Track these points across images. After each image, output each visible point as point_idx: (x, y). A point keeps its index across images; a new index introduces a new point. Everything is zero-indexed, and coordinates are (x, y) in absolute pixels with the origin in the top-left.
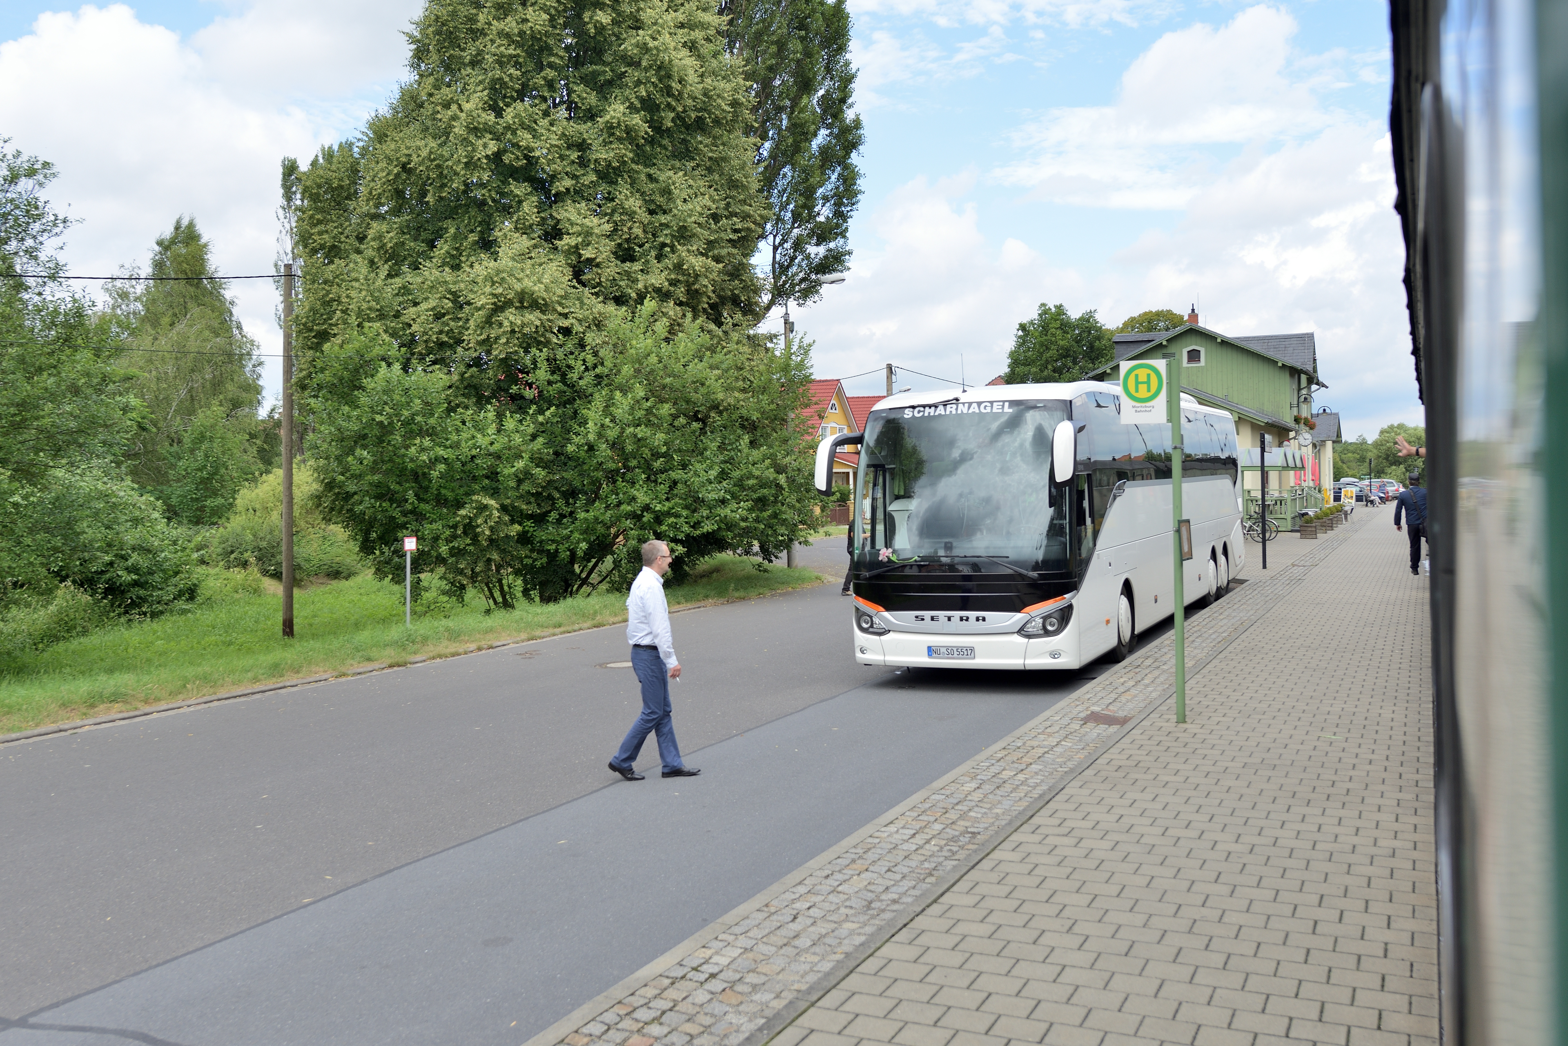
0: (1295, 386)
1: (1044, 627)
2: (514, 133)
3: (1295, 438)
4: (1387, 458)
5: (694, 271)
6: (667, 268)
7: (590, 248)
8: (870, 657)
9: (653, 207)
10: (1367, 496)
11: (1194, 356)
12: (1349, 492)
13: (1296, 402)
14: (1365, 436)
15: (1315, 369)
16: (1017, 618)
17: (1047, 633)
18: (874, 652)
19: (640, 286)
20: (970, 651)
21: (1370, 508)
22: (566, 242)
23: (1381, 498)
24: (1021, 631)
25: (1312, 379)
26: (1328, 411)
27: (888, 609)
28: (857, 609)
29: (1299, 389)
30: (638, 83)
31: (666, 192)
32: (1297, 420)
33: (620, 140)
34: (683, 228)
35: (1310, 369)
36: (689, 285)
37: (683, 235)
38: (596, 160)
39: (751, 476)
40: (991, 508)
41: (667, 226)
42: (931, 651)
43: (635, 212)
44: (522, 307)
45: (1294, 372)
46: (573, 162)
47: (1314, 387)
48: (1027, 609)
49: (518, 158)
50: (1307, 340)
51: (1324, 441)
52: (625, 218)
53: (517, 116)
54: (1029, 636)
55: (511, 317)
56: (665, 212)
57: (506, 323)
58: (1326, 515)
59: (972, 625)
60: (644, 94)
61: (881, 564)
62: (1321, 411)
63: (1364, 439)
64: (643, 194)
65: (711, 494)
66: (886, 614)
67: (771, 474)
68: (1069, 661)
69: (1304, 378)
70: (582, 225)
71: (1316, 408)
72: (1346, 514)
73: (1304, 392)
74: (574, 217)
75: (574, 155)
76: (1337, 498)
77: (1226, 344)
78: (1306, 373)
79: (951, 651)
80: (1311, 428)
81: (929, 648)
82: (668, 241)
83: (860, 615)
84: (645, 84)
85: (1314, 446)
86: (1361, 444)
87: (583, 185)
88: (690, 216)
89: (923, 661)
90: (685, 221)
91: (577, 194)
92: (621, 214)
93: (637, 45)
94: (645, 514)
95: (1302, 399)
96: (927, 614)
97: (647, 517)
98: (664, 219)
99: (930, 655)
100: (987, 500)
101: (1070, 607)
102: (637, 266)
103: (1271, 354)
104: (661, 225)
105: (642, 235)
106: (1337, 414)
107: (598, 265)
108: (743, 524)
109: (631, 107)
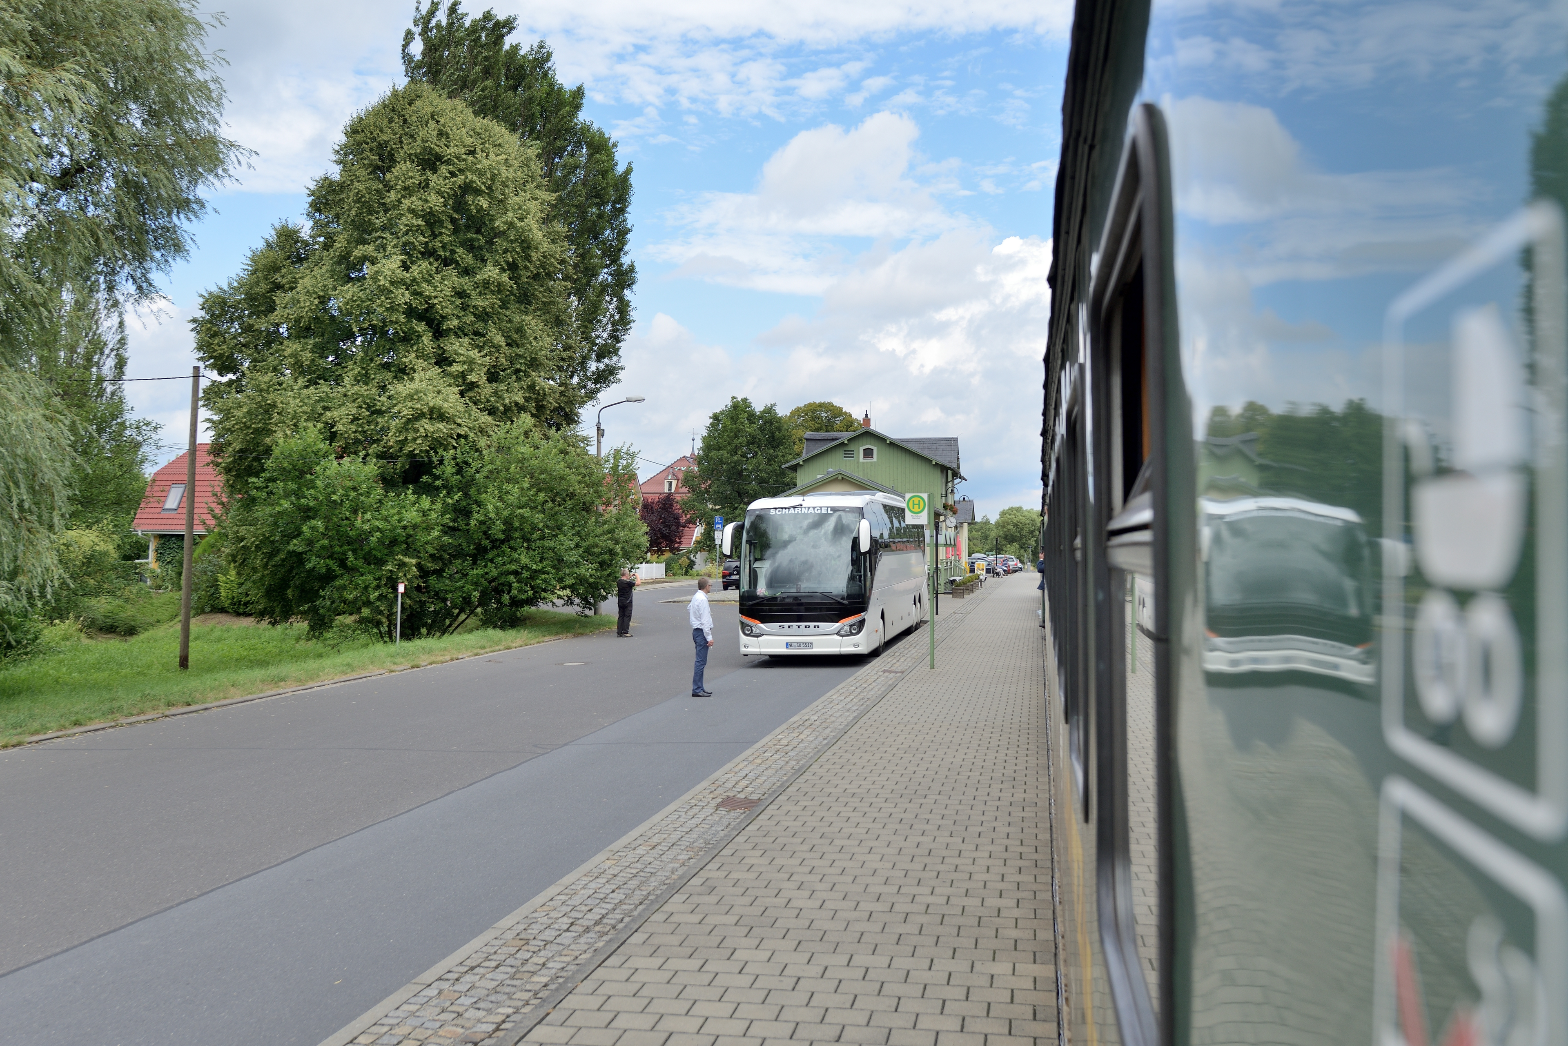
0: (944, 480)
1: (850, 631)
2: (418, 284)
3: (944, 521)
4: (1006, 538)
5: (544, 390)
6: (522, 388)
7: (473, 374)
8: (750, 650)
9: (509, 341)
10: (994, 569)
11: (868, 453)
12: (981, 566)
13: (944, 493)
14: (988, 517)
15: (959, 468)
16: (837, 625)
17: (852, 634)
18: (753, 647)
19: (507, 401)
20: (810, 645)
21: (996, 579)
22: (456, 368)
23: (1004, 571)
24: (838, 634)
25: (956, 474)
26: (966, 499)
27: (763, 621)
28: (742, 623)
29: (947, 482)
30: (506, 251)
31: (520, 330)
32: (945, 507)
33: (493, 292)
34: (534, 360)
35: (954, 466)
36: (537, 401)
37: (534, 363)
38: (474, 306)
39: (597, 546)
40: (807, 566)
41: (520, 356)
42: (788, 645)
43: (500, 346)
44: (431, 418)
45: (944, 469)
46: (457, 306)
47: (957, 480)
48: (842, 621)
49: (421, 303)
50: (952, 443)
51: (962, 523)
52: (493, 350)
53: (421, 272)
54: (843, 636)
55: (425, 426)
56: (518, 346)
57: (422, 430)
58: (969, 581)
59: (812, 630)
60: (511, 260)
61: (757, 597)
62: (962, 499)
63: (987, 519)
64: (503, 331)
65: (572, 557)
66: (762, 625)
67: (610, 544)
68: (863, 649)
69: (950, 472)
70: (467, 357)
71: (957, 497)
72: (981, 581)
73: (950, 484)
74: (461, 351)
75: (458, 302)
76: (972, 571)
77: (894, 445)
78: (952, 470)
79: (799, 645)
80: (954, 513)
81: (787, 644)
82: (523, 368)
83: (743, 625)
84: (511, 252)
85: (956, 527)
86: (985, 523)
87: (465, 323)
88: (541, 350)
89: (783, 650)
90: (536, 354)
91: (460, 332)
92: (490, 347)
93: (506, 223)
94: (524, 572)
95: (950, 491)
96: (786, 624)
97: (526, 574)
98: (520, 351)
99: (787, 647)
100: (805, 563)
101: (864, 620)
102: (502, 387)
103: (925, 453)
104: (516, 355)
105: (505, 363)
106: (972, 501)
107: (478, 387)
108: (592, 580)
109: (503, 270)
